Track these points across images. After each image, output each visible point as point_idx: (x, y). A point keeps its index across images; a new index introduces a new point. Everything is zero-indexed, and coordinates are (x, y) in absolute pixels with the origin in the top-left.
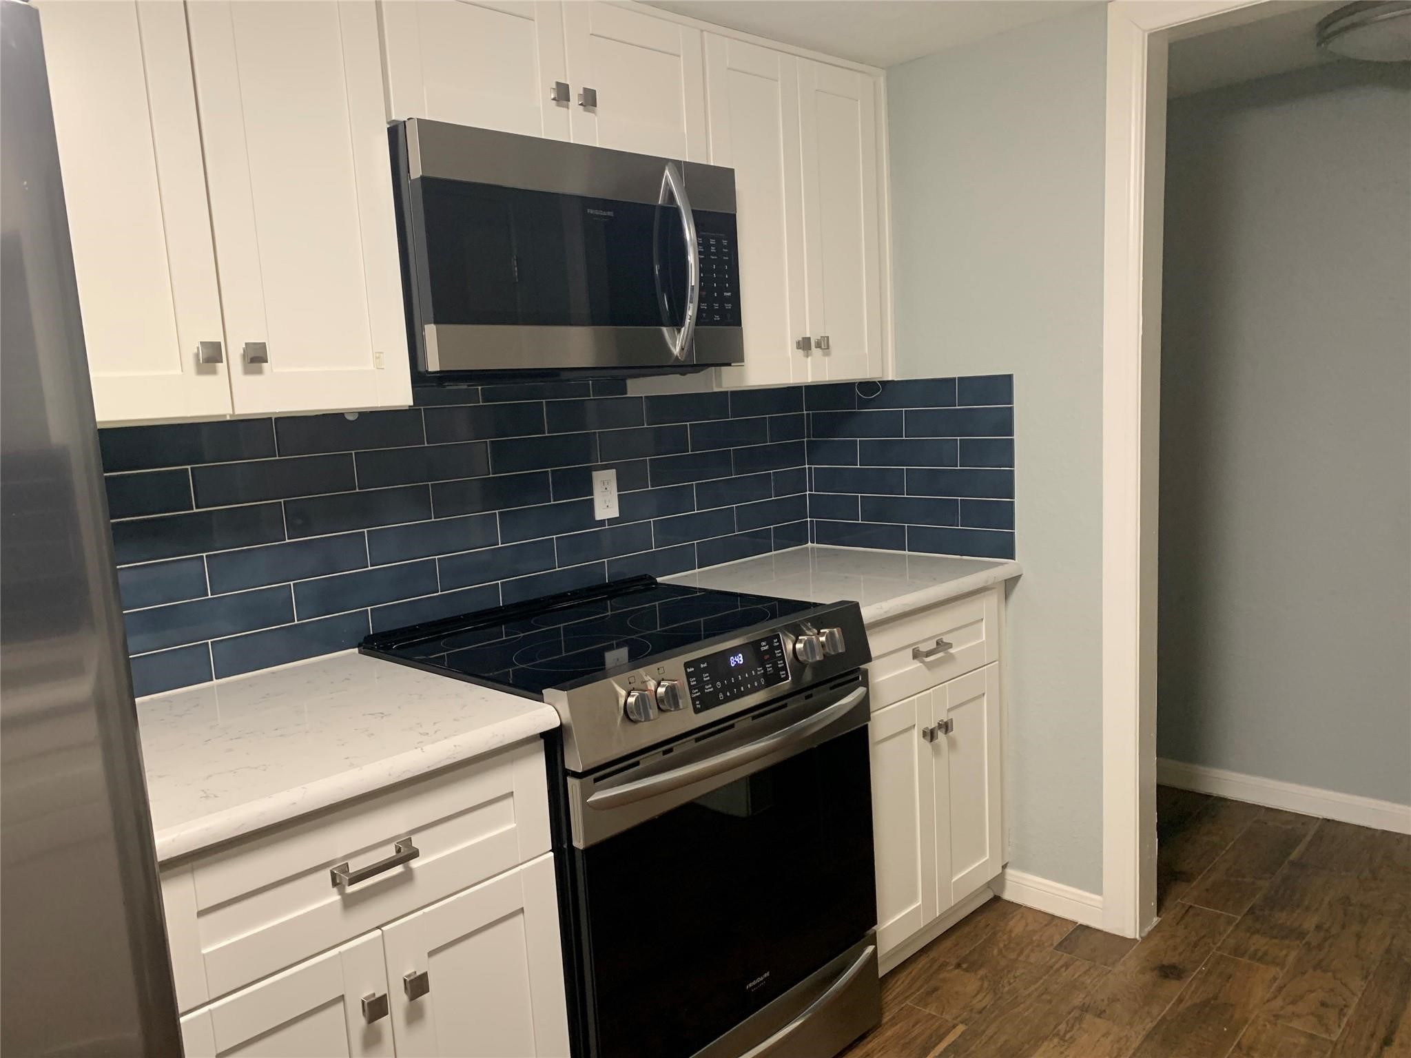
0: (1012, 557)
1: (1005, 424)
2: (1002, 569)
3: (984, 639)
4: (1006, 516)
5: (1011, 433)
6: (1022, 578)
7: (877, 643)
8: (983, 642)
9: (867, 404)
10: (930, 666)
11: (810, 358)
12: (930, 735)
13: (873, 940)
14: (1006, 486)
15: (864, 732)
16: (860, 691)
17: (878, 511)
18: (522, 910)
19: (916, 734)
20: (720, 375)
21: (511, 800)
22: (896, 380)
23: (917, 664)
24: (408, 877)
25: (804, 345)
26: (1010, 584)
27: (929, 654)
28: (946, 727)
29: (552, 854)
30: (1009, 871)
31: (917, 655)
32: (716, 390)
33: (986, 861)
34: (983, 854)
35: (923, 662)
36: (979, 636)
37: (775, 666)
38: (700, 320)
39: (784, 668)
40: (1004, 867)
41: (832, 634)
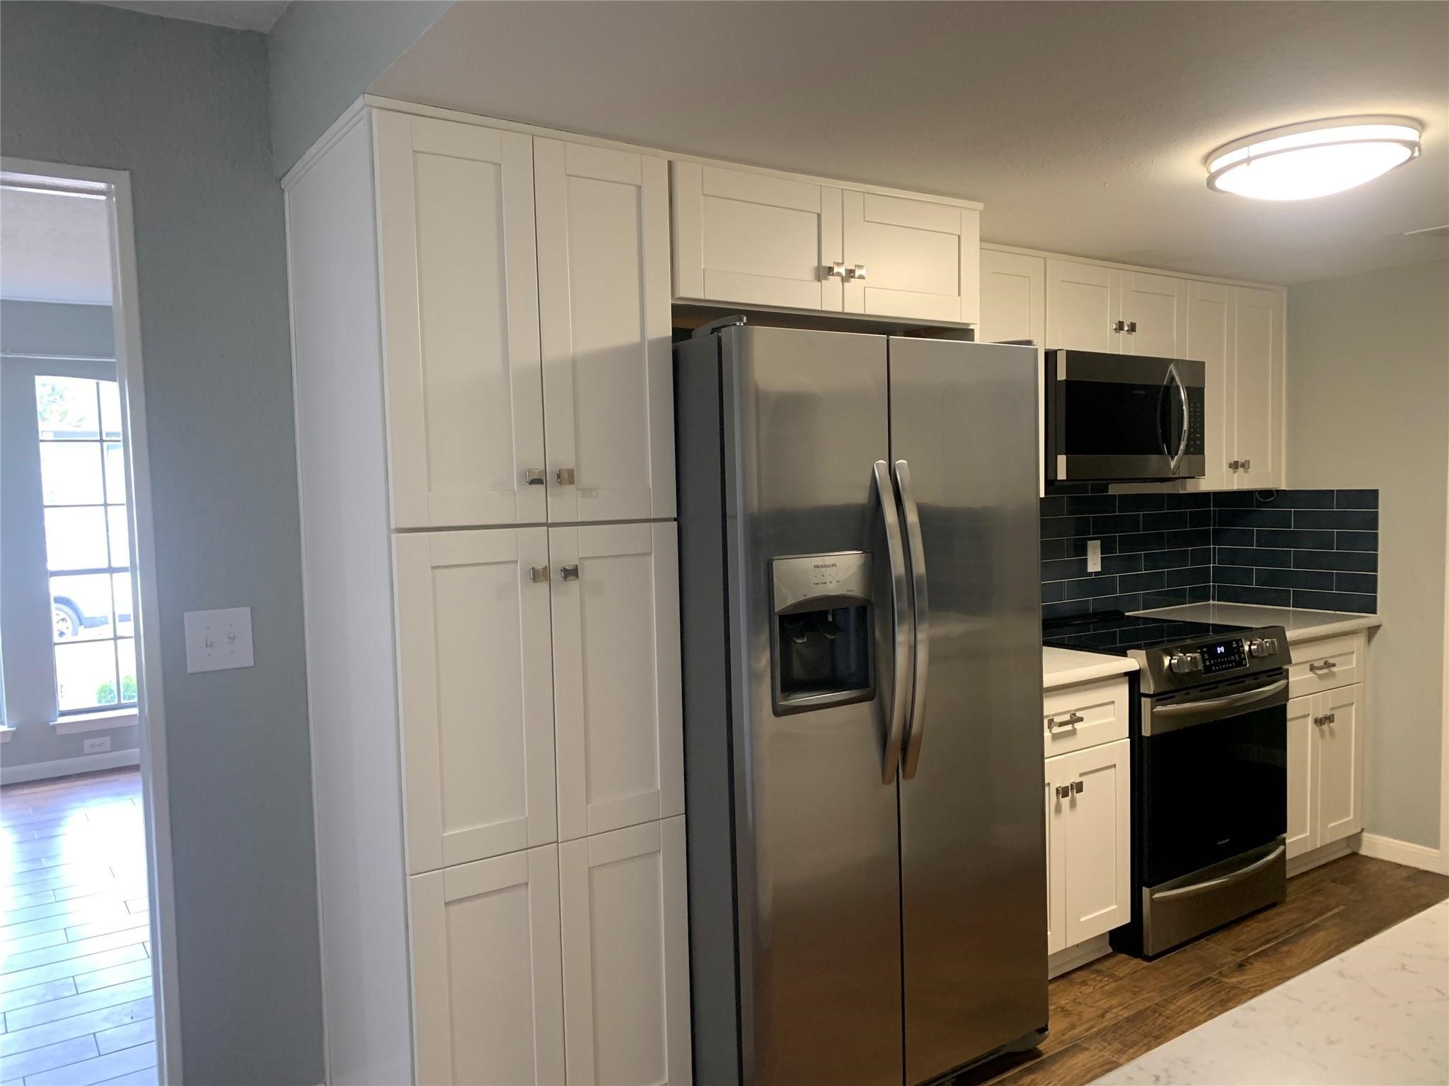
0: (1374, 612)
1: (1373, 522)
2: (1369, 620)
3: (1354, 665)
4: (1372, 584)
5: (1376, 528)
6: (1381, 628)
7: (1296, 655)
8: (1353, 668)
9: (1266, 505)
10: (1320, 677)
11: (1236, 474)
12: (1319, 722)
13: (1283, 842)
14: (1372, 564)
15: (1283, 709)
16: (1283, 682)
17: (1271, 579)
18: (1115, 766)
19: (1310, 720)
20: (1185, 485)
21: (1112, 706)
22: (1287, 489)
23: (1311, 675)
24: (1073, 733)
25: (1235, 466)
26: (1372, 631)
27: (1320, 668)
28: (1330, 719)
29: (1129, 740)
30: (1364, 834)
31: (1312, 668)
32: (1181, 492)
33: (1349, 821)
34: (1347, 814)
35: (1316, 674)
36: (1350, 662)
37: (1240, 656)
38: (1186, 452)
39: (1245, 659)
40: (1362, 830)
41: (1272, 643)
